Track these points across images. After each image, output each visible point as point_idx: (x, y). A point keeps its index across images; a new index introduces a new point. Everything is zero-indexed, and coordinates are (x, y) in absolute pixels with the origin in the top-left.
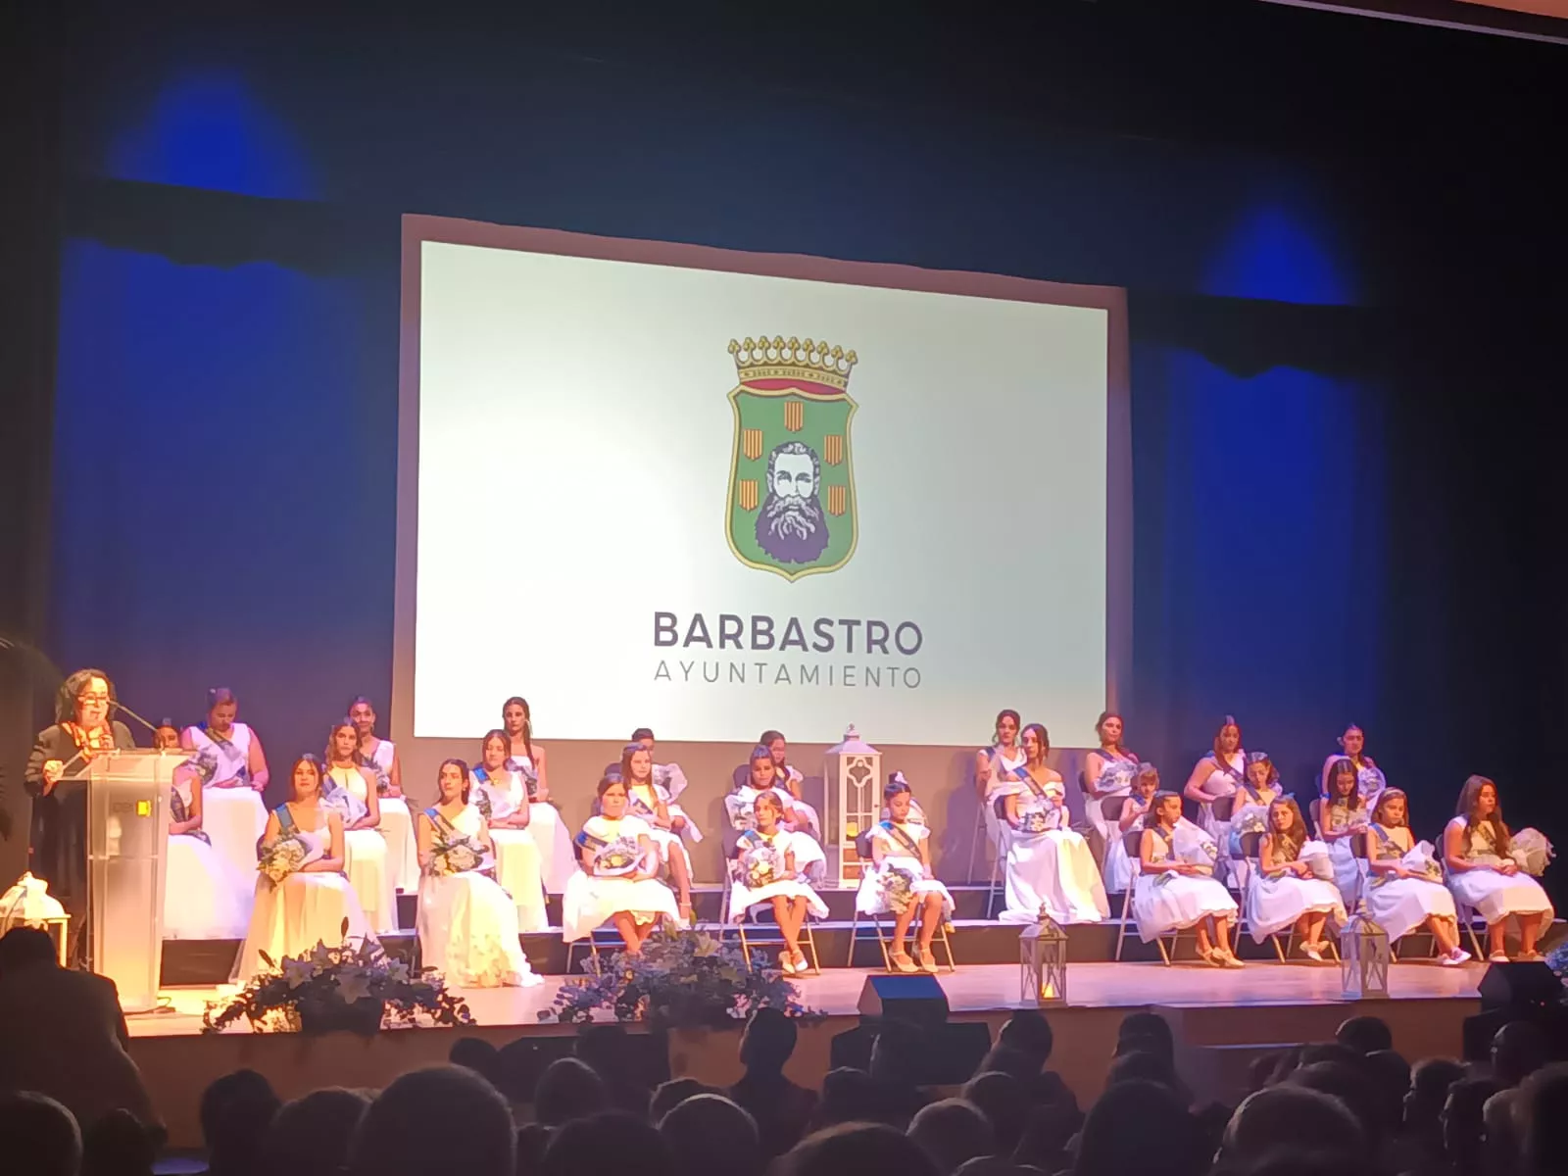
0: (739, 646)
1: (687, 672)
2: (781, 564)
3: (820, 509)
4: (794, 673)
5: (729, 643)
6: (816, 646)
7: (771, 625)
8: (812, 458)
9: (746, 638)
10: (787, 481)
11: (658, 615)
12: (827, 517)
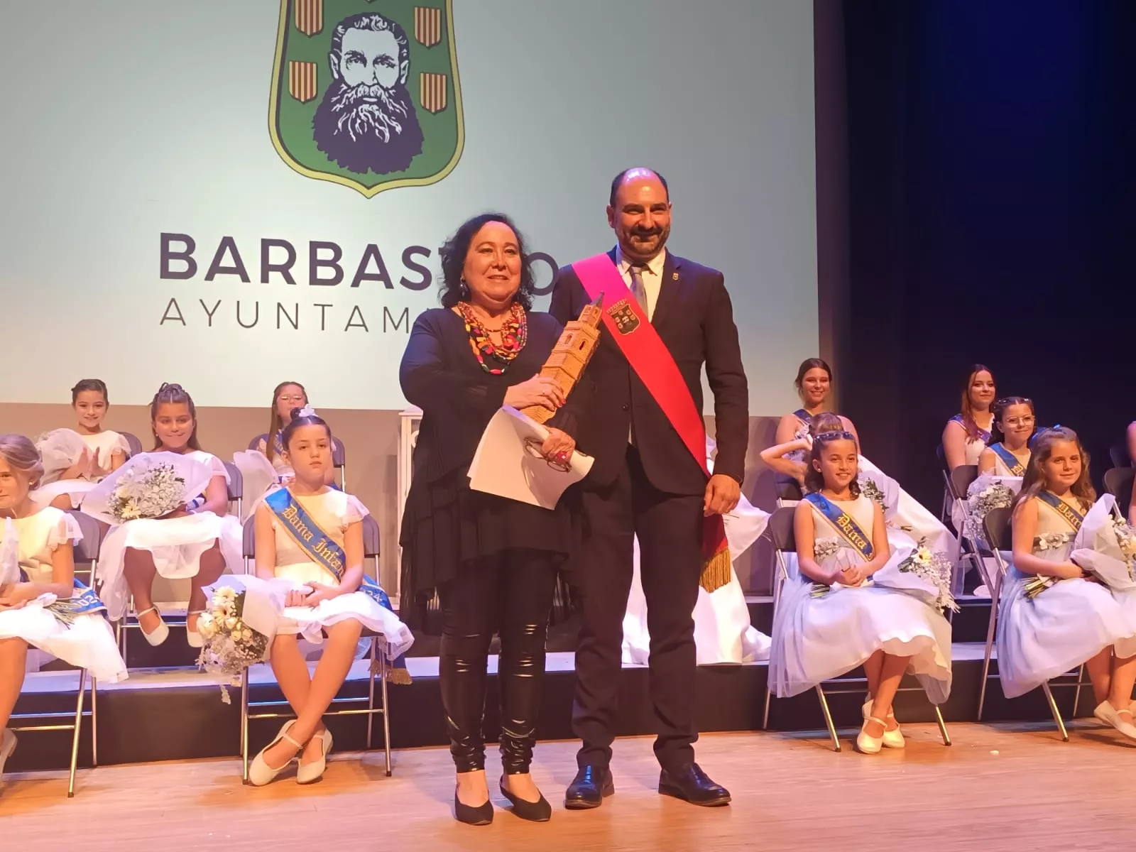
0: (290, 280)
1: (210, 315)
2: (354, 175)
3: (408, 103)
4: (374, 318)
5: (275, 276)
6: (404, 282)
7: (338, 252)
8: (396, 37)
9: (300, 270)
10: (360, 65)
11: (166, 238)
12: (420, 114)
